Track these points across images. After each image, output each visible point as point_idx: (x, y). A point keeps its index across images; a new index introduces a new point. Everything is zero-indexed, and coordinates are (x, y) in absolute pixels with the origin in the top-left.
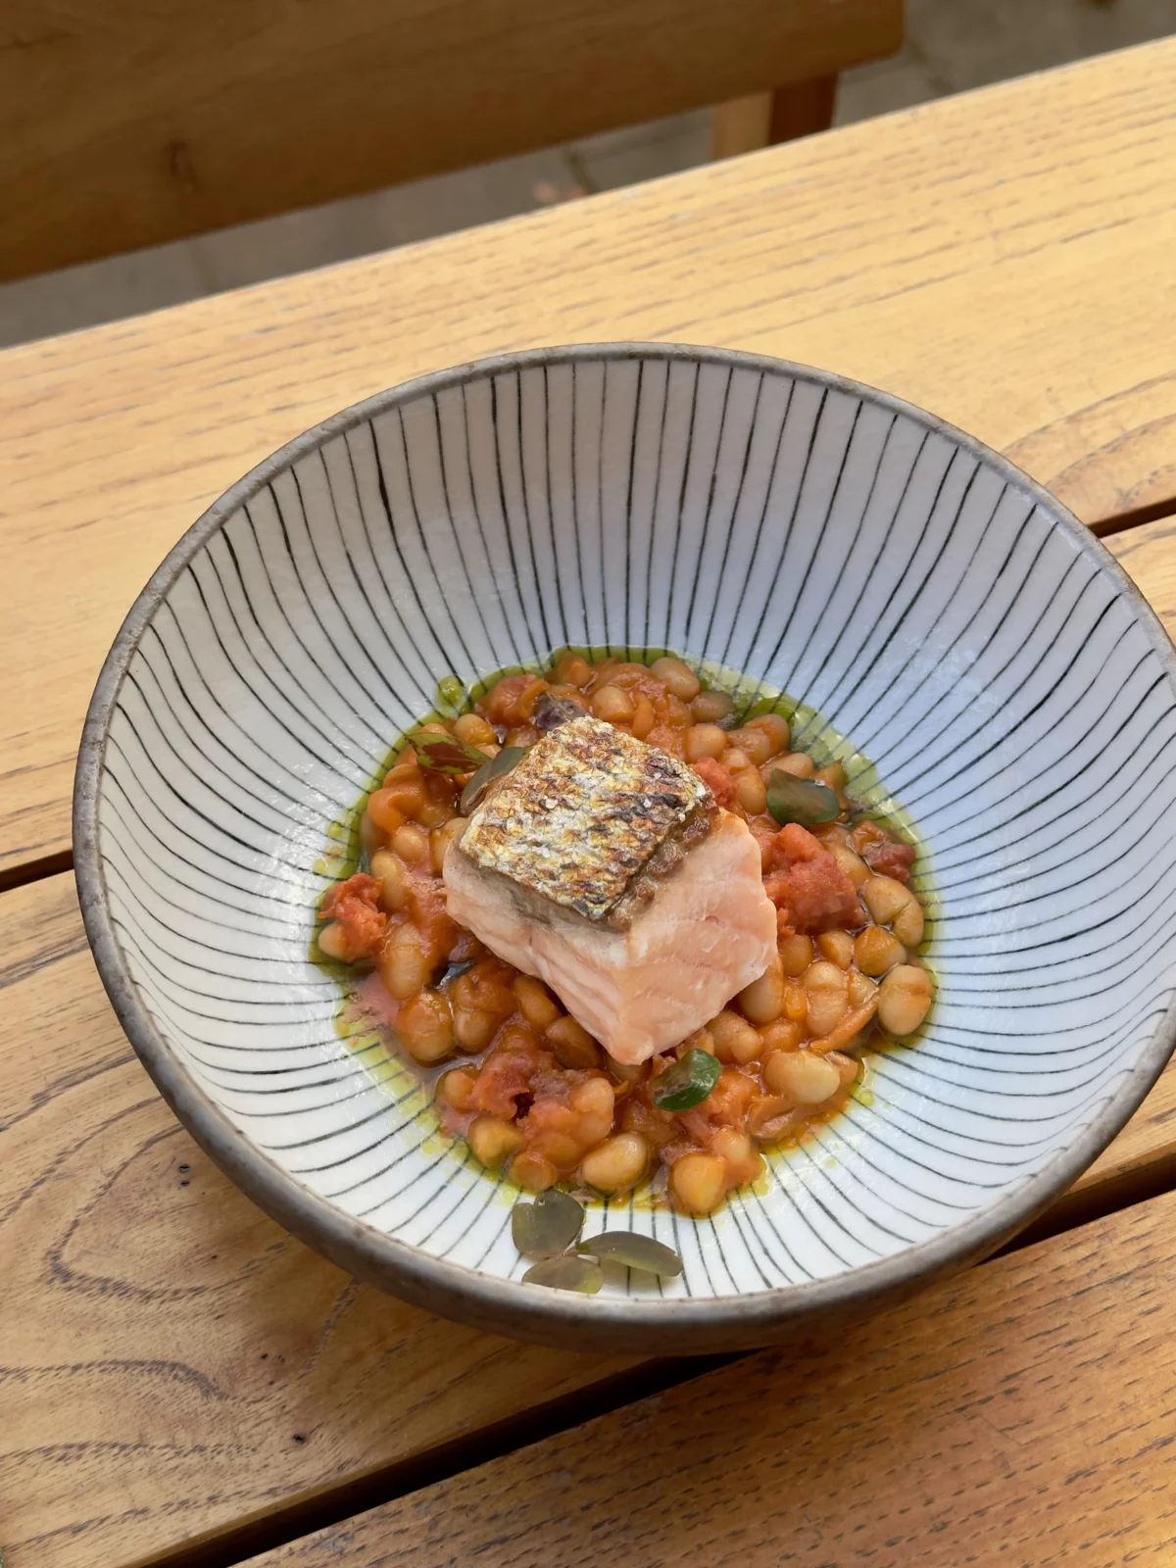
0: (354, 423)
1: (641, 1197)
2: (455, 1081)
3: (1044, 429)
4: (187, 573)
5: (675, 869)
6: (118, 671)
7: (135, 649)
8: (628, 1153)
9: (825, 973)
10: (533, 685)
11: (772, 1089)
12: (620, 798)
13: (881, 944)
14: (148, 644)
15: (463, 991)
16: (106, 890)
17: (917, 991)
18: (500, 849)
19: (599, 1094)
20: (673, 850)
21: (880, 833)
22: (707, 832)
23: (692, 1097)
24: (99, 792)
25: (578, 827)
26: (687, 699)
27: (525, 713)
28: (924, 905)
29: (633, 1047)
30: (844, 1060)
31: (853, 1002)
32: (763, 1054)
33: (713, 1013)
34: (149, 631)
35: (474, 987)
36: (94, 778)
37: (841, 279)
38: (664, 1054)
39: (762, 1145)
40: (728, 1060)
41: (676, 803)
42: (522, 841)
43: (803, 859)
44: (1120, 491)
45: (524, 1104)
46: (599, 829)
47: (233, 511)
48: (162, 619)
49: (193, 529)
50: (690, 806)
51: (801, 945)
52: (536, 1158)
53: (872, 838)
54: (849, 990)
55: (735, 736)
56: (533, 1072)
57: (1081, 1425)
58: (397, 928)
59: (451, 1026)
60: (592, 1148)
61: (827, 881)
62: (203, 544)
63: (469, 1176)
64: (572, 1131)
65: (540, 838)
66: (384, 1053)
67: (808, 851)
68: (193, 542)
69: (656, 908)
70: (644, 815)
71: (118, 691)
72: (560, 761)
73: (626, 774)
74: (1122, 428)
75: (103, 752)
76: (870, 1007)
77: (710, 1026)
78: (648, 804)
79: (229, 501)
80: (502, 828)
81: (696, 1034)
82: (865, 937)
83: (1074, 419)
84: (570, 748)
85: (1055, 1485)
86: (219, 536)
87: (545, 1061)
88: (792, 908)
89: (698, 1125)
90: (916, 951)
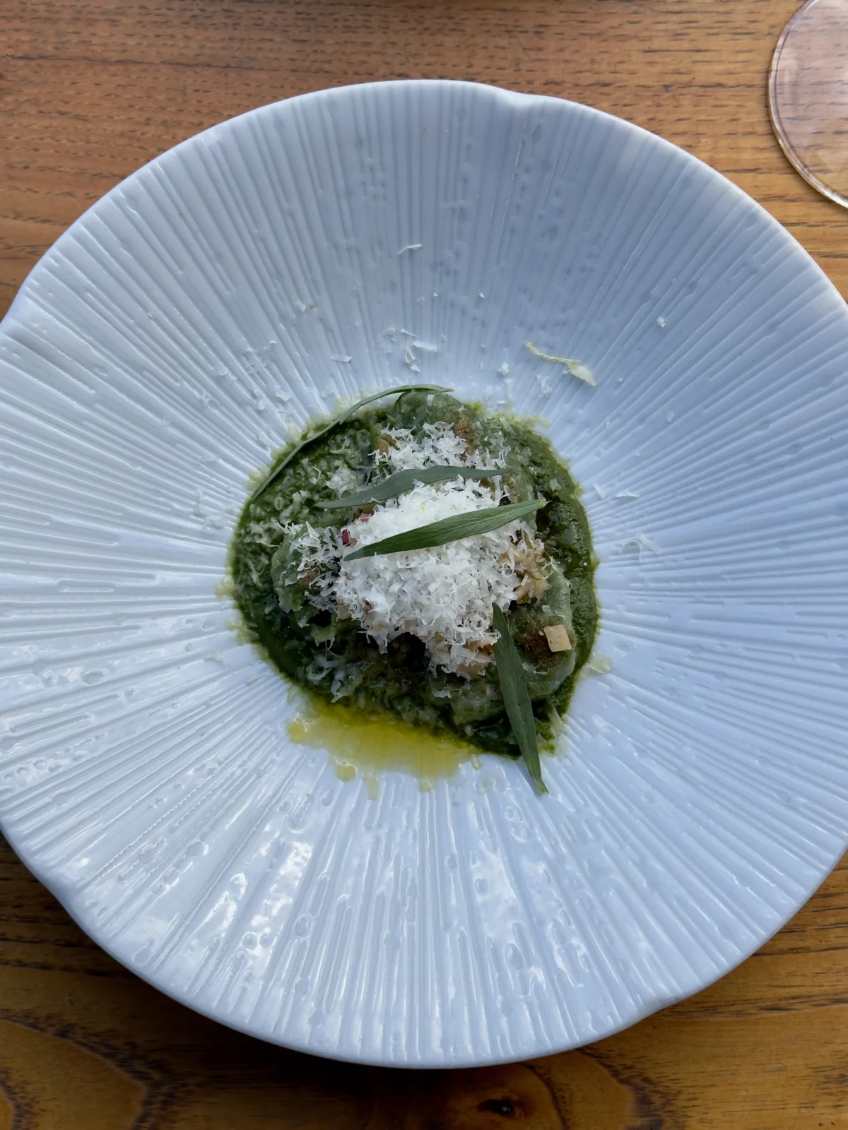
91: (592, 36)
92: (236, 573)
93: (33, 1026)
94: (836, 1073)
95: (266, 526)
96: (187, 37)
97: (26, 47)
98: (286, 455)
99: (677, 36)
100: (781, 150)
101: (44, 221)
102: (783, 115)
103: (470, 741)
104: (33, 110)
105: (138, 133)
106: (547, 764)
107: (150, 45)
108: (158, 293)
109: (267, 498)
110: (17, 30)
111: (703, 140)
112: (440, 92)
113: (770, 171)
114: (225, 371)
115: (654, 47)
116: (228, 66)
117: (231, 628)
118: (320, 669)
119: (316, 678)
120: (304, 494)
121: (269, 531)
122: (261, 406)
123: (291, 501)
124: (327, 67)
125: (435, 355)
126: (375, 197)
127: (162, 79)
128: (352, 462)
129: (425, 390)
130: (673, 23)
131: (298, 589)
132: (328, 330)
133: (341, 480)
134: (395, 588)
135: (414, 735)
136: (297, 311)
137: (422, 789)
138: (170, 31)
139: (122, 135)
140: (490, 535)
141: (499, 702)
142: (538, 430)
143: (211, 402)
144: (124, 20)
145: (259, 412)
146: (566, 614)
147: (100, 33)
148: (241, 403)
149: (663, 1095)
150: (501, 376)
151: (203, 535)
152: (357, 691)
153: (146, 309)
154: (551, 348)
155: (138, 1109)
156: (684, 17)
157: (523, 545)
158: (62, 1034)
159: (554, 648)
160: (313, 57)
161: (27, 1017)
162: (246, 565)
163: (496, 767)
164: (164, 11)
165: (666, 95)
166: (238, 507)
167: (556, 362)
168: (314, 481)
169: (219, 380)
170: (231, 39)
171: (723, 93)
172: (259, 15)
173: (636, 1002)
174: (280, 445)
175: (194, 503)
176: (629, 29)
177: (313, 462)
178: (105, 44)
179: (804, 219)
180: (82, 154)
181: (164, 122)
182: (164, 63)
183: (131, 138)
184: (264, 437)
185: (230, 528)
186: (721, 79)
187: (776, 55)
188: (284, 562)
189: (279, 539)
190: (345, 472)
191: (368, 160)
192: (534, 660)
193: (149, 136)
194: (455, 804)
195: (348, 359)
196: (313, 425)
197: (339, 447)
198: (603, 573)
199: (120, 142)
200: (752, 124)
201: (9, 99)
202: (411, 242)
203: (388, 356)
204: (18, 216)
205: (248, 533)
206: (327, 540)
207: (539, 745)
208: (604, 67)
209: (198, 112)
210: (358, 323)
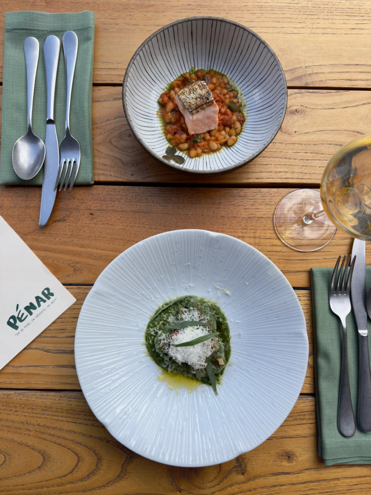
0: (189, 21)
1: (185, 152)
2: (168, 127)
3: (301, 67)
4: (156, 37)
5: (204, 109)
6: (140, 49)
7: (144, 46)
8: (186, 146)
9: (223, 132)
10: (204, 73)
11: (208, 145)
12: (201, 95)
13: (233, 131)
14: (146, 46)
15: (175, 114)
16: (127, 81)
17: (234, 140)
18: (182, 96)
19: (184, 136)
20: (205, 106)
21: (242, 116)
22: (211, 105)
23: (196, 142)
24: (131, 66)
25: (194, 97)
26: (225, 84)
27: (201, 77)
28: (242, 128)
29: (192, 132)
30: (219, 145)
31: (225, 138)
32: (209, 140)
33: (205, 132)
34: (147, 44)
35: (176, 115)
36: (131, 64)
37: (283, 28)
38: (196, 135)
39: (204, 152)
40: (204, 139)
41: (208, 99)
42: (186, 96)
43: (227, 115)
44: (306, 82)
45: (175, 133)
46: (196, 99)
47: (166, 29)
48: (150, 43)
49: (159, 30)
50: (210, 100)
51: (222, 127)
52: (174, 141)
53: (240, 116)
54: (225, 136)
55: (229, 93)
56: (178, 130)
57: (226, 211)
58: (170, 102)
59: (171, 119)
60: (182, 143)
61: (229, 120)
62: (160, 33)
63: (165, 140)
64: (179, 140)
65: (188, 97)
66: (161, 119)
67: (229, 114)
68: (158, 32)
69: (199, 113)
70: (203, 99)
71: (139, 52)
72: (196, 87)
73: (203, 92)
74: (313, 72)
75: (134, 60)
76: (226, 140)
77: (204, 133)
78: (204, 98)
79: (166, 27)
80: (184, 93)
81: (201, 134)
82: (231, 129)
83: (306, 67)
84: (199, 85)
85: (219, 217)
86: (162, 32)
87: (180, 129)
88: (223, 121)
89: (196, 146)
90: (237, 134)
91: (232, 205)
92: (146, 340)
93: (101, 440)
94: (281, 454)
95: (153, 329)
96: (137, 205)
97: (99, 207)
98: (158, 311)
99: (252, 205)
100: (276, 234)
101: (103, 250)
102: (277, 225)
103: (200, 381)
104: (101, 223)
105: (125, 229)
106: (218, 387)
107: (128, 207)
108: (129, 278)
109: (154, 322)
110: (97, 203)
111: (258, 231)
112: (195, 232)
113: (273, 239)
114: (144, 292)
115: (247, 208)
116: (146, 212)
117: (145, 353)
118: (165, 364)
119: (165, 366)
120: (162, 322)
121: (154, 330)
122: (153, 299)
123: (159, 323)
124: (169, 212)
125: (193, 287)
126: (180, 254)
127: (131, 215)
128: (174, 314)
129: (190, 297)
130: (251, 202)
131: (160, 348)
132: (168, 282)
133: (171, 319)
134: (183, 354)
135: (187, 379)
136: (162, 278)
137: (189, 393)
138: (133, 204)
139: (121, 229)
140: (205, 342)
141: (207, 374)
142: (217, 305)
143: (141, 300)
144: (122, 201)
145: (152, 301)
146: (223, 355)
147: (116, 204)
148: (148, 299)
149: (242, 459)
150: (209, 292)
151: (139, 331)
152: (174, 369)
153: (126, 281)
154: (220, 286)
155: (124, 459)
156: (254, 200)
157: (213, 342)
158: (108, 442)
159: (220, 364)
160: (166, 210)
161: (99, 438)
162: (149, 338)
163: (206, 388)
164: (131, 198)
165: (249, 220)
166: (147, 323)
167: (222, 290)
168: (165, 319)
169: (143, 295)
170: (147, 206)
171: (263, 219)
172: (153, 199)
173: (236, 452)
174: (156, 308)
175: (136, 323)
176: (241, 203)
177: (165, 314)
178: (117, 207)
179: (281, 251)
180: (112, 234)
181: (131, 226)
182: (131, 211)
183: (123, 230)
184: (153, 307)
185: (145, 328)
186: (262, 216)
187: (276, 210)
188: (157, 341)
189: (156, 333)
190: (172, 317)
191: (178, 246)
192: (215, 365)
193: (127, 229)
194: (196, 397)
195: (173, 288)
196: (165, 303)
197: (171, 310)
198: (232, 341)
199: (121, 231)
200: (269, 227)
201: (95, 220)
202: (188, 263)
203: (182, 287)
204: (97, 249)
205: (149, 330)
206: (168, 337)
207: (216, 383)
208: (235, 213)
209: (139, 223)
210: (176, 280)
